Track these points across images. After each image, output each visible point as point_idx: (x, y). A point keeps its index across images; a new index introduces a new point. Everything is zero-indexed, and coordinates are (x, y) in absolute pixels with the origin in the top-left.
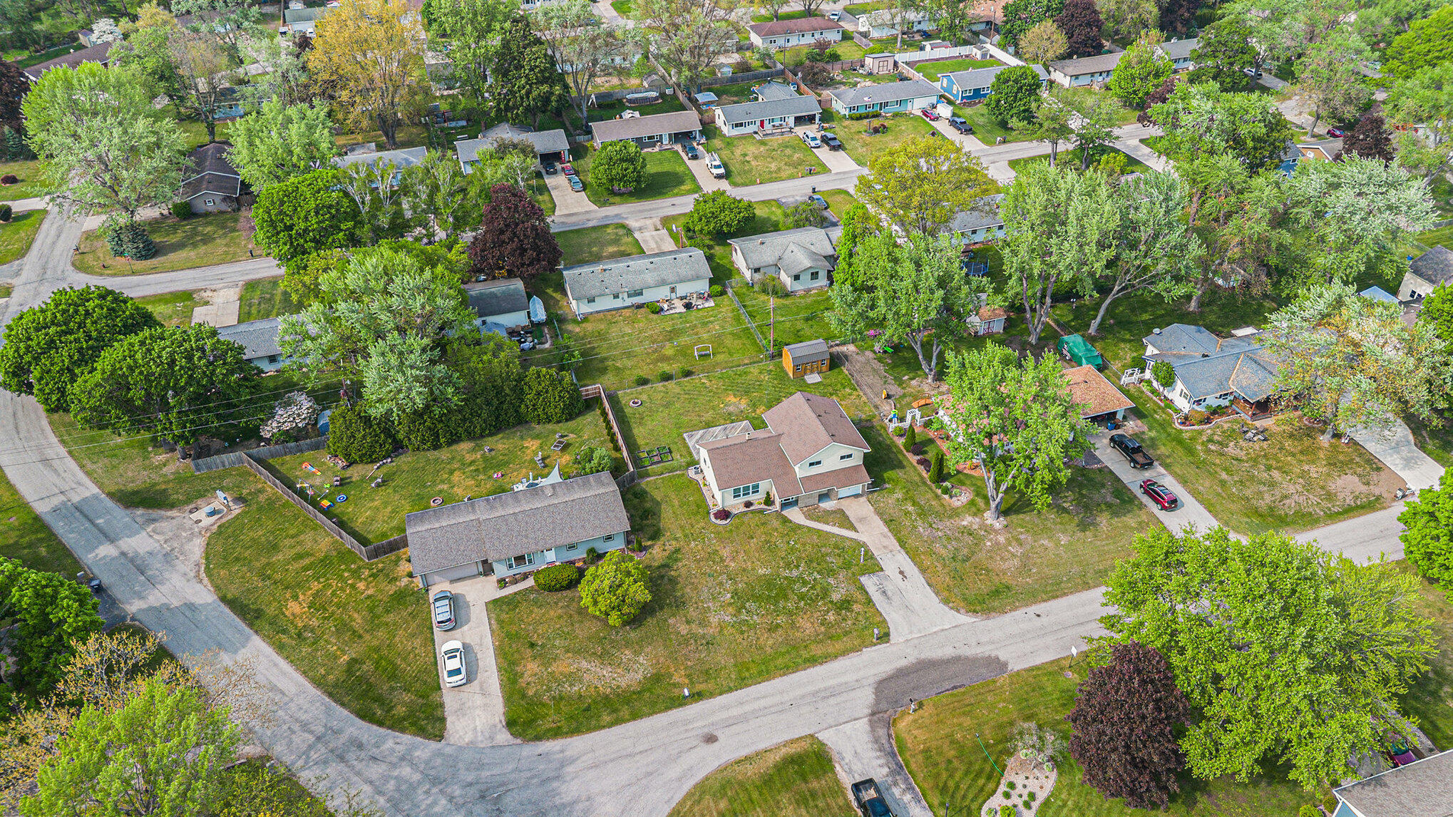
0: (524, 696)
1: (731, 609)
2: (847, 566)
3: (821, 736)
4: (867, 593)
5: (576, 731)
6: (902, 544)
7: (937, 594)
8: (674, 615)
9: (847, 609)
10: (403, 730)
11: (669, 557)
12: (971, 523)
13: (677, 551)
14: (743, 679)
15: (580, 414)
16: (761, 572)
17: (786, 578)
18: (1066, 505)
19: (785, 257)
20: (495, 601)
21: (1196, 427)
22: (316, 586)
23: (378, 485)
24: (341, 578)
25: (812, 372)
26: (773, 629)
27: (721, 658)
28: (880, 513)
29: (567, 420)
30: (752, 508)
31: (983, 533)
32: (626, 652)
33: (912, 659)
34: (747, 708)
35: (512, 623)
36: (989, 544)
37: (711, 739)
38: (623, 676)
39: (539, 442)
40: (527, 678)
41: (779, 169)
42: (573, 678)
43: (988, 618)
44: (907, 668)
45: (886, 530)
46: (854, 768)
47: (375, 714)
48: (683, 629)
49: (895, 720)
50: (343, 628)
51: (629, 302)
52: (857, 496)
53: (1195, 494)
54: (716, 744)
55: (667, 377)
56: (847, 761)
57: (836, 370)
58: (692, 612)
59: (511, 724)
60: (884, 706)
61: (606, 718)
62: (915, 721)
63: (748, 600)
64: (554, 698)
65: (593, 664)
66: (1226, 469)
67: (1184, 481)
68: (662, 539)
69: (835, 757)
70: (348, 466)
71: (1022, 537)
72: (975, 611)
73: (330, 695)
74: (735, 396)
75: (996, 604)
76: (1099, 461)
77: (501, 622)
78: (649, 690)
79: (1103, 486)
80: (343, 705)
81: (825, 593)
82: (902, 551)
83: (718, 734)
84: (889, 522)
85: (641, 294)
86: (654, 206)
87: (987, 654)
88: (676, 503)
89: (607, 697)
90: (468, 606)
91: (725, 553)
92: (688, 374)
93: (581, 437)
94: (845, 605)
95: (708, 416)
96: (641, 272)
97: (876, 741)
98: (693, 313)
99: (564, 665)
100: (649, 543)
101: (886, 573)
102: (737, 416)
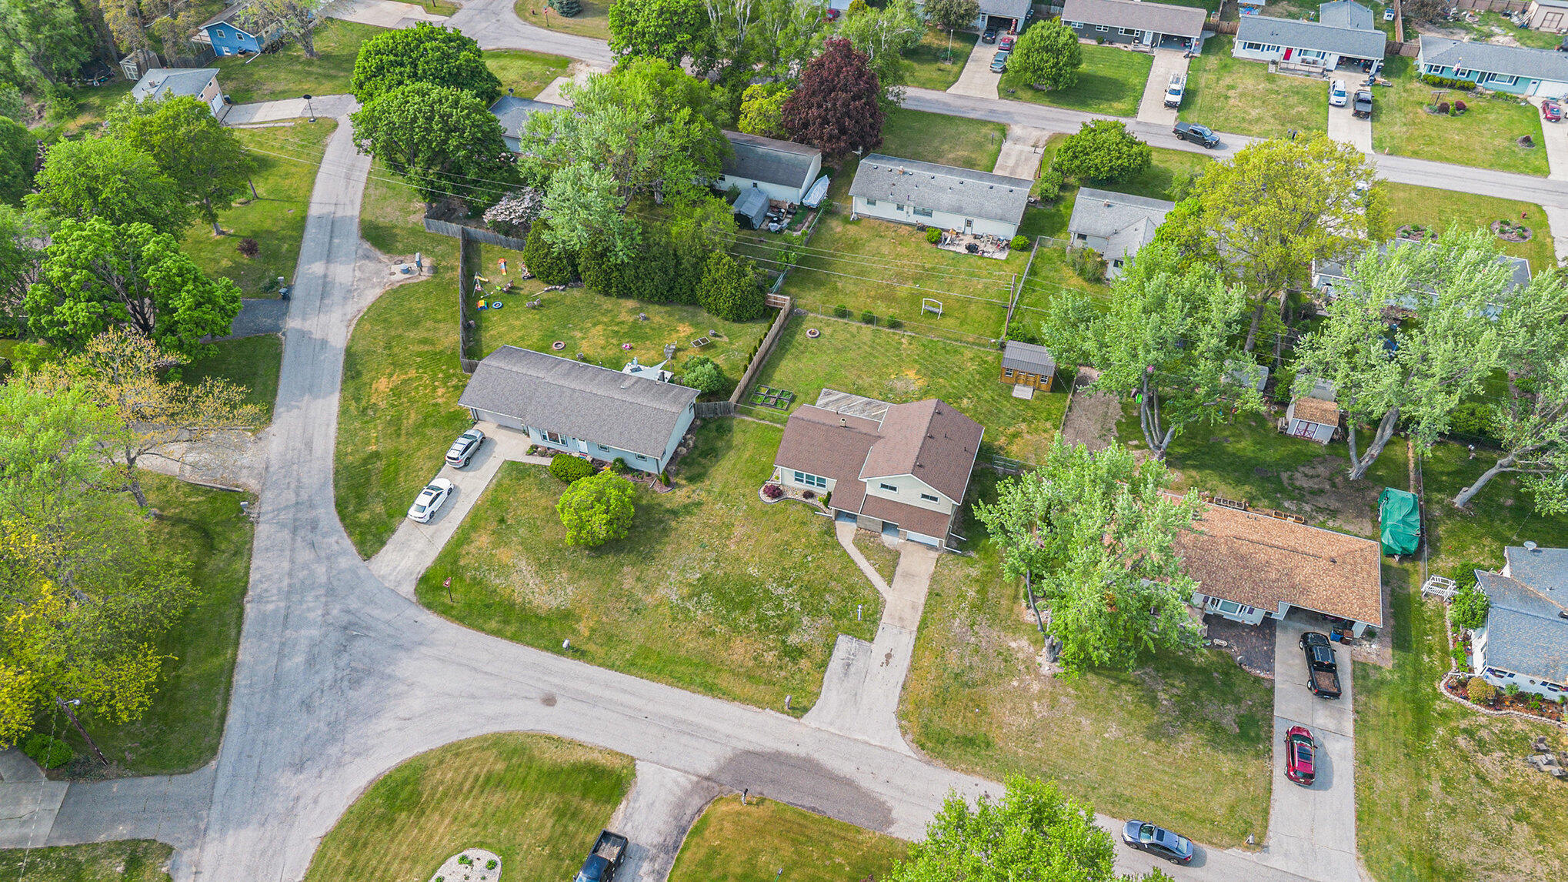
0: (456, 562)
2: (838, 615)
3: (639, 765)
4: (830, 655)
5: (460, 620)
6: (923, 625)
7: (901, 701)
8: (633, 565)
9: (794, 660)
10: (350, 534)
11: (685, 507)
12: (1021, 649)
13: (699, 504)
14: (632, 664)
15: (752, 319)
16: (751, 570)
17: (766, 591)
18: (1161, 695)
19: (1123, 233)
20: (513, 463)
21: (1468, 704)
22: (412, 373)
23: (534, 308)
24: (434, 379)
25: (1026, 384)
26: (707, 633)
27: (636, 632)
28: (934, 579)
29: (734, 321)
30: (810, 500)
31: (1022, 667)
32: (564, 575)
33: (802, 752)
34: (607, 694)
35: (506, 491)
36: (1015, 684)
37: (549, 701)
38: (543, 595)
39: (693, 330)
40: (472, 548)
41: (1259, 120)
42: (504, 570)
43: (928, 763)
44: (788, 756)
45: (923, 601)
46: (636, 816)
47: (347, 508)
49: (722, 798)
50: (396, 423)
51: (915, 219)
52: (931, 547)
53: (1363, 786)
54: (550, 709)
55: (869, 320)
56: (637, 805)
57: (1059, 395)
58: (651, 572)
59: (424, 580)
60: (725, 778)
61: (493, 624)
62: (739, 814)
63: (709, 592)
64: (475, 578)
65: (529, 568)
66: (1447, 781)
67: (1365, 759)
68: (698, 485)
69: (632, 794)
70: (529, 278)
71: (1063, 699)
72: (923, 747)
73: (336, 473)
74: (918, 372)
75: (955, 754)
76: (1271, 670)
77: (499, 484)
78: (550, 621)
79: (1237, 701)
80: (336, 486)
81: (787, 629)
82: (914, 636)
83: (560, 701)
84: (934, 594)
85: (929, 214)
86: (1062, 116)
87: (883, 798)
88: (746, 455)
89: (512, 605)
90: (490, 456)
91: (738, 531)
92: (895, 325)
93: (731, 344)
94: (795, 653)
95: (866, 381)
96: (942, 189)
97: (681, 805)
98: (973, 259)
99: (505, 555)
101: (873, 646)
102: (896, 395)
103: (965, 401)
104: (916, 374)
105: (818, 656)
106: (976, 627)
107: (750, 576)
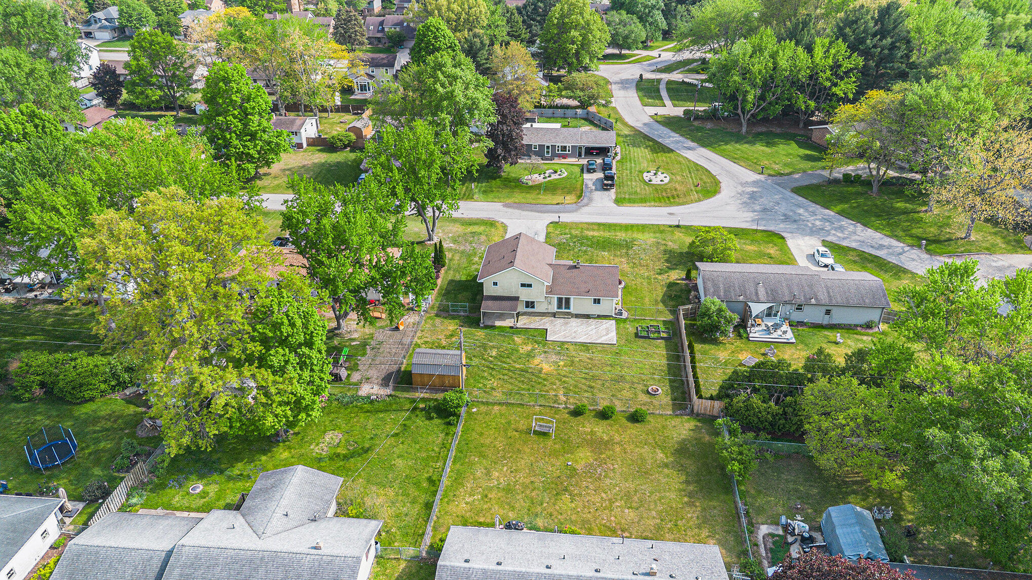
0: (775, 244)
1: (636, 243)
3: (615, 206)
8: (674, 249)
11: (667, 272)
13: (659, 274)
16: (606, 253)
31: (447, 239)
33: (546, 214)
34: (647, 219)
37: (671, 214)
40: (774, 249)
42: (745, 244)
43: (489, 218)
44: (552, 213)
48: (670, 244)
58: (662, 248)
60: (576, 207)
68: (668, 282)
69: (612, 201)
72: (493, 221)
83: (666, 214)
88: (648, 299)
91: (625, 266)
97: (591, 200)
100: (679, 282)
102: (554, 350)
103: (494, 354)
104: (542, 369)
105: (552, 235)
106: (472, 249)
107: (604, 251)
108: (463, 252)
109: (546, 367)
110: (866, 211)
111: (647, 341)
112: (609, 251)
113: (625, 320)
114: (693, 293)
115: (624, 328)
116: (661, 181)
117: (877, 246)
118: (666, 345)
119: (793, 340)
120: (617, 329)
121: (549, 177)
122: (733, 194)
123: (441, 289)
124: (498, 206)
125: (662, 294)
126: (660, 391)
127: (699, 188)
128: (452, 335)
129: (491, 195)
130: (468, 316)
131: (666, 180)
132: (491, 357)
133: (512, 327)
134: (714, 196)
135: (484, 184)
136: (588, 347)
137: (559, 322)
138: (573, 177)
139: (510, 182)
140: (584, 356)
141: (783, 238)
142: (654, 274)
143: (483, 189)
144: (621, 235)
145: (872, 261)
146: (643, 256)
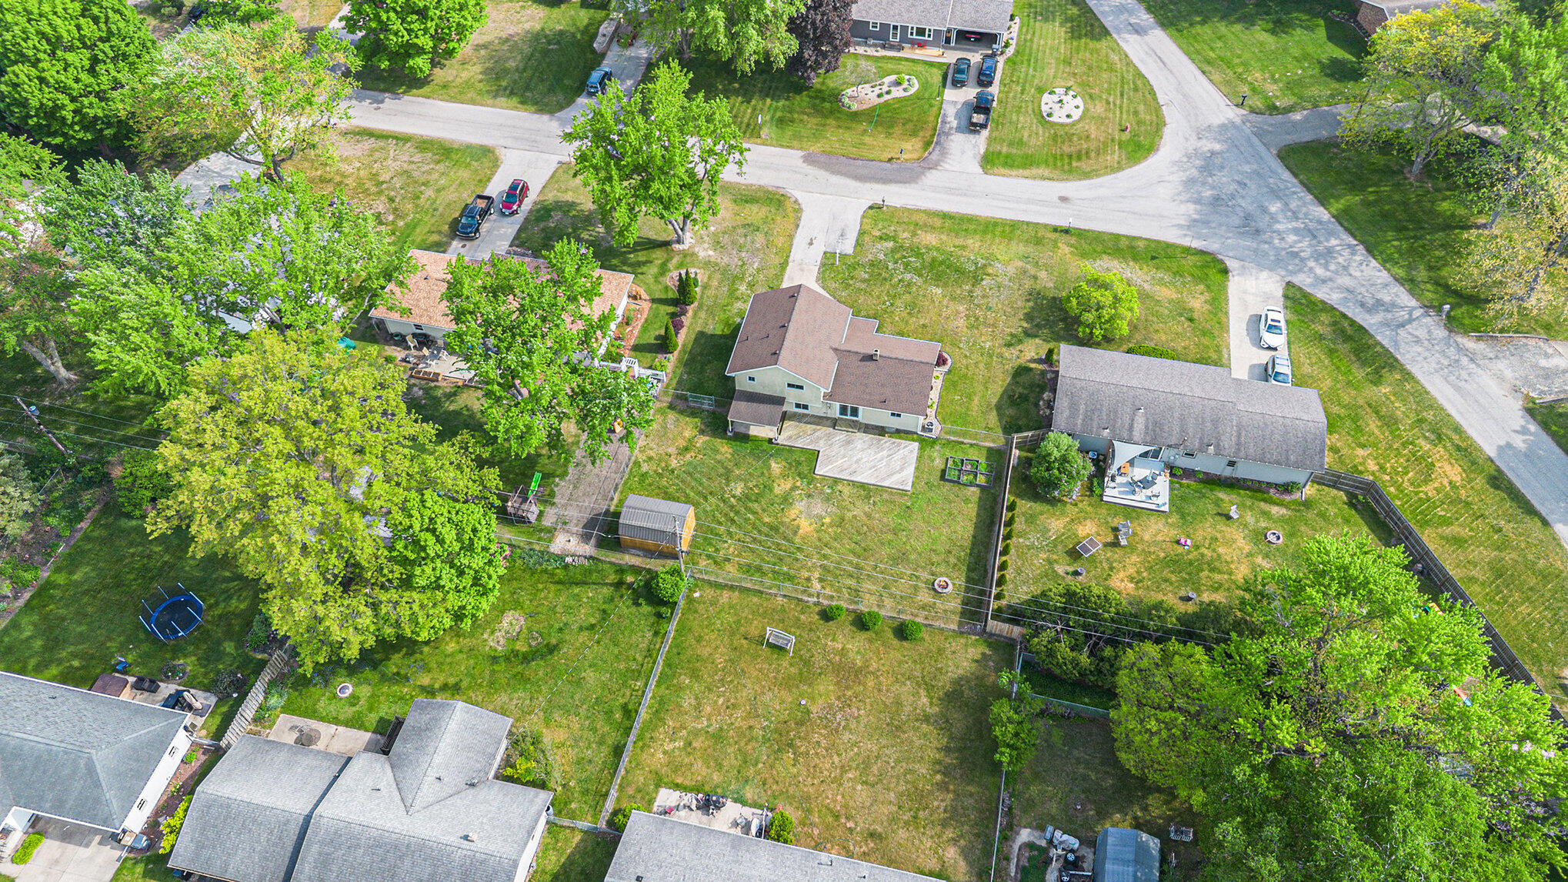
0: (1208, 287)
1: (990, 271)
3: (980, 171)
4: (857, 241)
5: (1169, 245)
7: (799, 217)
10: (1323, 302)
11: (1020, 341)
12: (705, 250)
13: (1009, 345)
16: (939, 291)
31: (706, 238)
33: (868, 185)
34: (1023, 207)
37: (1063, 199)
38: (1113, 268)
40: (1203, 298)
42: (1161, 282)
43: (778, 188)
46: (971, 147)
48: (1043, 274)
49: (917, 161)
54: (1061, 195)
56: (972, 153)
58: (1028, 284)
60: (918, 169)
61: (1141, 244)
64: (1181, 277)
65: (1137, 284)
68: (1016, 364)
69: (979, 158)
74: (796, 531)
78: (1095, 251)
82: (791, 258)
83: (1056, 199)
89: (1134, 259)
91: (961, 322)
94: (886, 238)
97: (943, 153)
99: (1168, 293)
100: (1033, 365)
101: (824, 249)
102: (822, 492)
103: (738, 492)
104: (798, 527)
105: (867, 238)
106: (740, 263)
107: (937, 286)
108: (725, 271)
109: (806, 526)
110: (1385, 216)
111: (956, 488)
112: (945, 285)
113: (934, 441)
114: (1046, 395)
115: (930, 457)
116: (1068, 116)
117: (1370, 302)
118: (980, 498)
119: (1166, 508)
120: (920, 458)
121: (888, 93)
122: (1177, 156)
123: (684, 351)
124: (793, 157)
125: (1000, 390)
126: (950, 587)
127: (1126, 136)
128: (686, 449)
129: (789, 132)
130: (714, 413)
131: (1077, 115)
132: (734, 496)
133: (770, 441)
134: (1145, 158)
135: (781, 103)
136: (870, 490)
137: (840, 436)
138: (926, 96)
139: (824, 100)
140: (859, 510)
141: (1225, 271)
142: (1000, 346)
143: (779, 114)
144: (973, 247)
145: (1348, 338)
146: (993, 302)
